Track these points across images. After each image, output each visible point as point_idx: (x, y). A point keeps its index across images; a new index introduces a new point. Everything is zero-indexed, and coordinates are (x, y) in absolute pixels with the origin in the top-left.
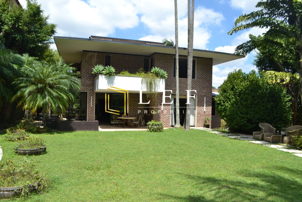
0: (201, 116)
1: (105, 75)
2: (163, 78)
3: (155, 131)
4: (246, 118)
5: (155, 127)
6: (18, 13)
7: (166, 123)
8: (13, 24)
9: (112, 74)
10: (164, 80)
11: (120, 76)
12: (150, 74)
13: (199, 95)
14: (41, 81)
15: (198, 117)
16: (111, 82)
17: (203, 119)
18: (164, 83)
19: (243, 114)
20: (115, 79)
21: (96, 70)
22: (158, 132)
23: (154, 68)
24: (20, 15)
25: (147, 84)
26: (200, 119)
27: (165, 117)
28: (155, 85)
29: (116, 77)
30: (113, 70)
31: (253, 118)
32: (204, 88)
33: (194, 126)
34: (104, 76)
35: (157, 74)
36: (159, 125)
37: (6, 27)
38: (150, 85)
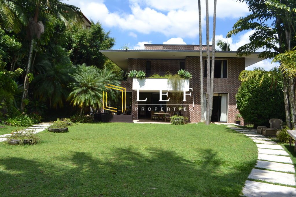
0: (233, 113)
1: (138, 78)
2: (187, 79)
3: (176, 124)
4: (256, 113)
5: (176, 121)
6: (82, 33)
7: (197, 119)
8: (79, 41)
9: (143, 77)
10: (188, 81)
11: (150, 78)
12: (176, 76)
13: (230, 93)
14: (86, 85)
15: (230, 113)
16: (142, 84)
17: (235, 116)
18: (189, 84)
19: (253, 110)
20: (145, 81)
21: (131, 75)
22: (178, 125)
23: (180, 70)
24: (84, 35)
25: (173, 84)
26: (232, 116)
27: (197, 114)
28: (180, 84)
29: (146, 79)
30: (144, 74)
31: (262, 114)
32: (236, 86)
33: (226, 122)
34: (136, 79)
35: (182, 76)
36: (178, 119)
37: (74, 45)
38: (175, 85)
